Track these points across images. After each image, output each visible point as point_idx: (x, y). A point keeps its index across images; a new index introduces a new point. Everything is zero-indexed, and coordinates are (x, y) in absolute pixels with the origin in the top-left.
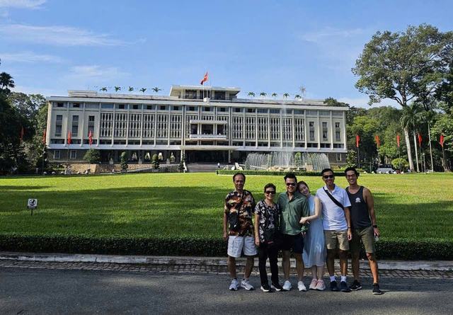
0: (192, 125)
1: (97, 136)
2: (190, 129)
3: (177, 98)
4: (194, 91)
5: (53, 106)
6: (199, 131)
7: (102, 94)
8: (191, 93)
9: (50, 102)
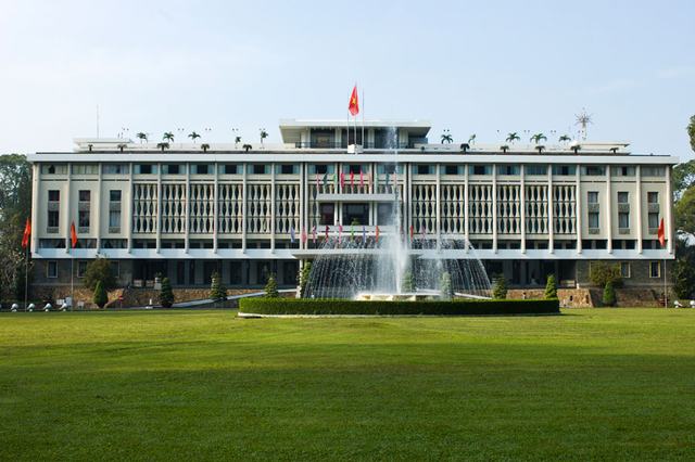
0: (323, 204)
1: (126, 232)
2: (318, 214)
3: (291, 147)
4: (330, 131)
5: (41, 172)
6: (338, 216)
7: (138, 144)
8: (321, 136)
9: (36, 163)
